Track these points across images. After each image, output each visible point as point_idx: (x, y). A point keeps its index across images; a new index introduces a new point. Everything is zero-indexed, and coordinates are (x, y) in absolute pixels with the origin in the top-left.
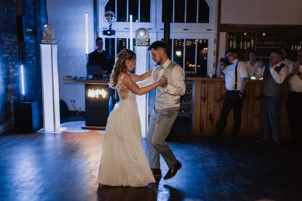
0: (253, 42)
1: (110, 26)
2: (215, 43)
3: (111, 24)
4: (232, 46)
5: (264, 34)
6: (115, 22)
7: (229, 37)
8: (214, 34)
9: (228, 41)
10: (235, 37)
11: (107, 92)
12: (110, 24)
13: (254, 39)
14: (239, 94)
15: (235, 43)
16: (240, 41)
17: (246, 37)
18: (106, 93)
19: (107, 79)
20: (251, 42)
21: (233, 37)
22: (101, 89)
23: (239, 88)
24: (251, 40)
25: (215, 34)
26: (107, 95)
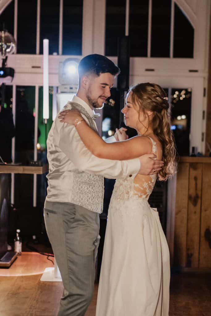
1: (4, 61)
2: (204, 95)
3: (7, 57)
6: (13, 53)
8: (202, 79)
12: (4, 58)
25: (204, 78)
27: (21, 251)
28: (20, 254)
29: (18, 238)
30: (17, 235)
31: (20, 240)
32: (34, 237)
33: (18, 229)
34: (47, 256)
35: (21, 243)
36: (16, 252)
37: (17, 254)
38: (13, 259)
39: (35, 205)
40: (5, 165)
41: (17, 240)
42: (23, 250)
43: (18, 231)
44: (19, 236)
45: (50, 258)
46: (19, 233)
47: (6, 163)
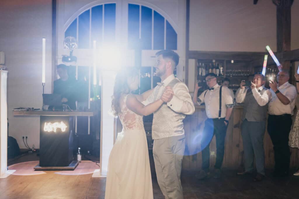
0: (222, 70)
1: (71, 53)
2: (184, 70)
3: (72, 51)
4: (201, 74)
5: (232, 62)
6: (76, 48)
7: (198, 64)
9: (198, 68)
10: (203, 64)
11: (66, 125)
13: (222, 66)
14: (225, 122)
15: (204, 70)
16: (209, 68)
17: (214, 64)
18: (66, 127)
19: (67, 110)
20: (220, 70)
21: (202, 64)
22: (60, 122)
23: (223, 116)
24: (220, 67)
26: (66, 129)
27: (81, 160)
28: (80, 162)
29: (79, 153)
30: (79, 150)
31: (80, 154)
32: (89, 152)
33: (79, 147)
34: (96, 163)
35: (81, 156)
36: (78, 161)
37: (78, 162)
38: (76, 164)
39: (89, 133)
40: (72, 111)
41: (78, 154)
42: (82, 159)
43: (79, 148)
44: (80, 151)
45: (98, 163)
46: (80, 150)
47: (72, 110)
